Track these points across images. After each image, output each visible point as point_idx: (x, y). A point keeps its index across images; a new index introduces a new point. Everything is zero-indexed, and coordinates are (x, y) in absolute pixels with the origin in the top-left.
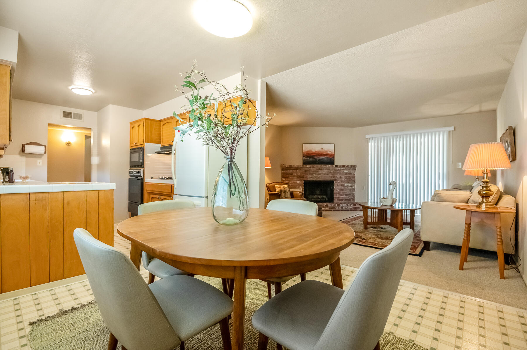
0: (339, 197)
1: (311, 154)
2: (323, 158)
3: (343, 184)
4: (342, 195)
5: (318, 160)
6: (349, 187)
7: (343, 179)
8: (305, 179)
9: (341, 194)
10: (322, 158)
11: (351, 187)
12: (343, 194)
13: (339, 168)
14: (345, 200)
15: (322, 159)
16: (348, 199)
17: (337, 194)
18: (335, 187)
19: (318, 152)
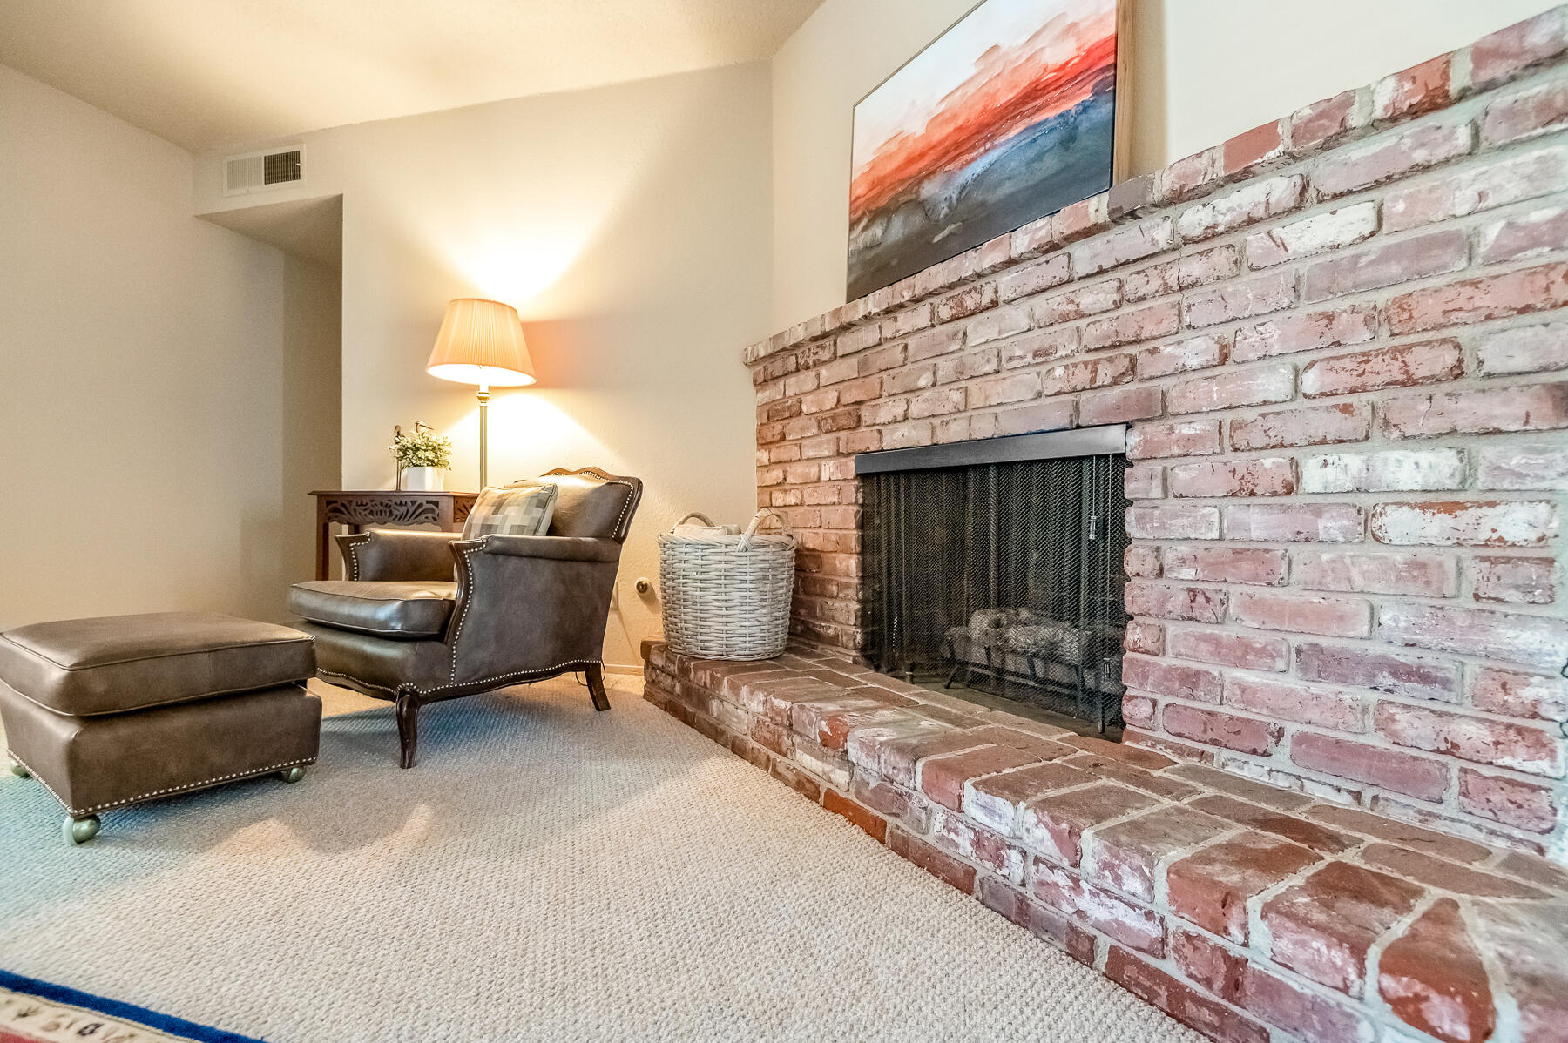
0: (1191, 679)
1: (899, 169)
2: (993, 156)
3: (1269, 461)
4: (1242, 653)
5: (943, 211)
6: (1400, 524)
7: (1273, 384)
8: (866, 440)
9: (1229, 632)
10: (979, 166)
11: (1436, 526)
12: (1260, 640)
13: (1194, 218)
14: (1302, 740)
15: (980, 179)
16: (1379, 742)
17: (1172, 629)
18: (1137, 520)
19: (955, 116)
